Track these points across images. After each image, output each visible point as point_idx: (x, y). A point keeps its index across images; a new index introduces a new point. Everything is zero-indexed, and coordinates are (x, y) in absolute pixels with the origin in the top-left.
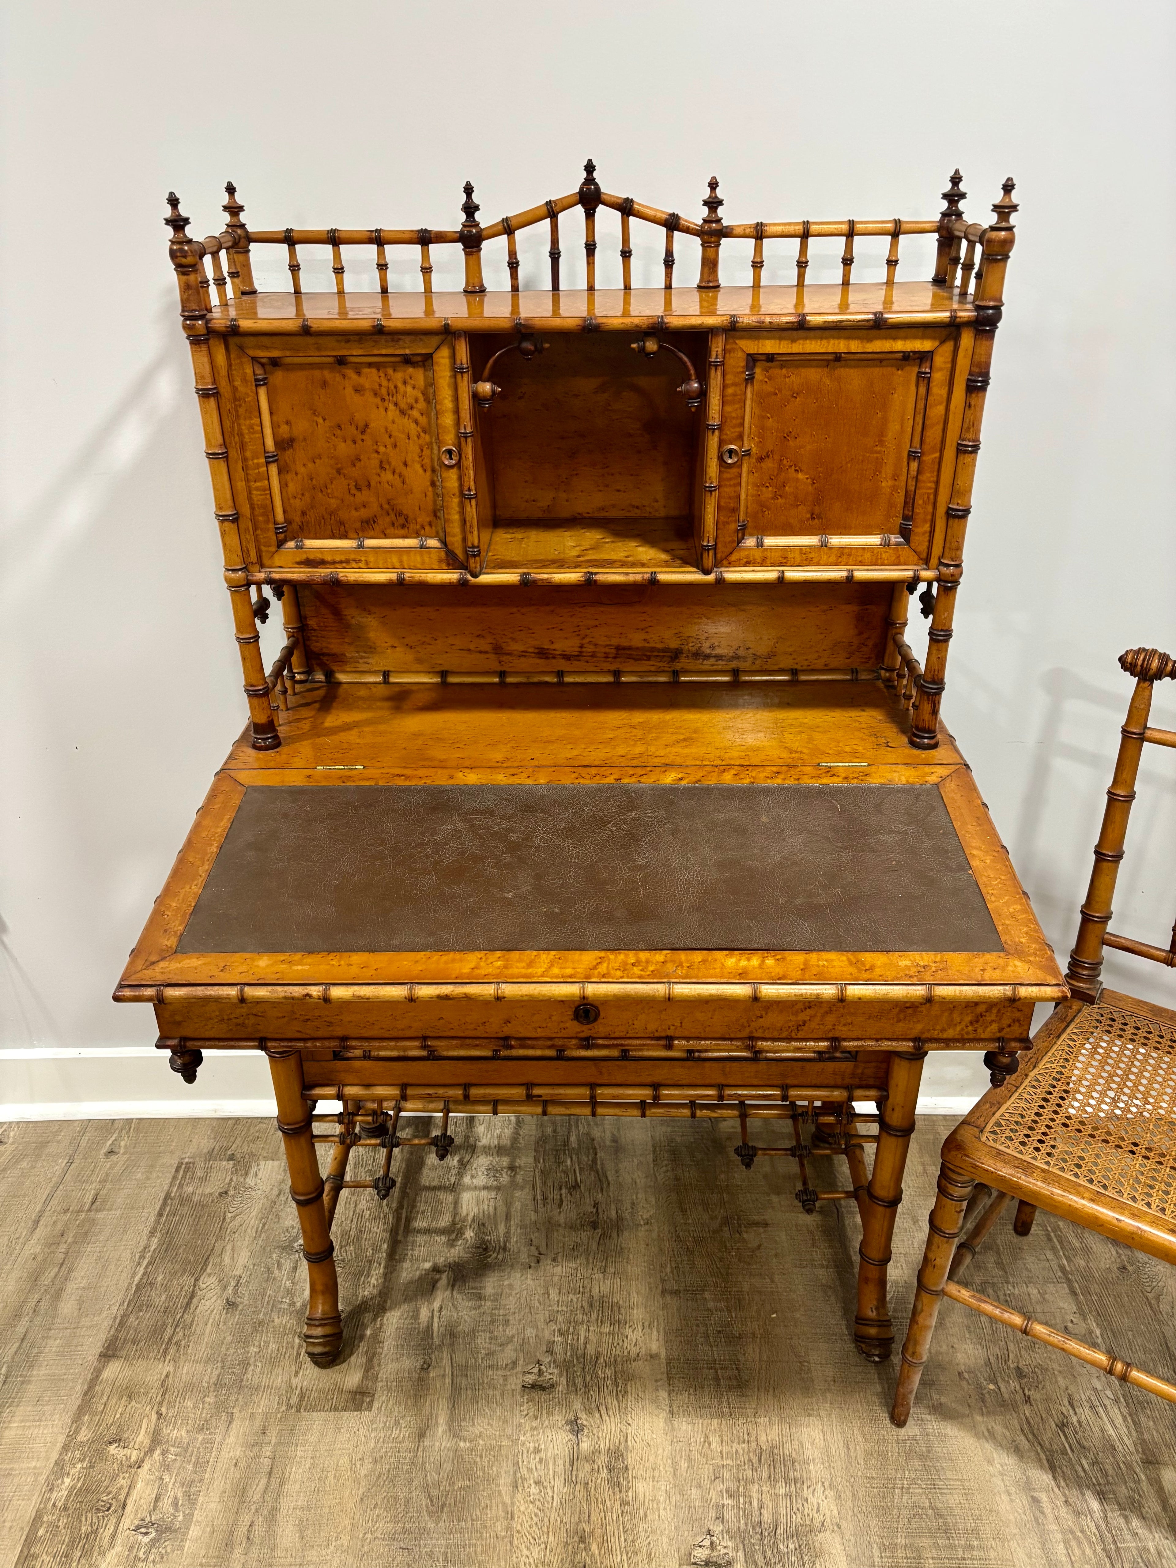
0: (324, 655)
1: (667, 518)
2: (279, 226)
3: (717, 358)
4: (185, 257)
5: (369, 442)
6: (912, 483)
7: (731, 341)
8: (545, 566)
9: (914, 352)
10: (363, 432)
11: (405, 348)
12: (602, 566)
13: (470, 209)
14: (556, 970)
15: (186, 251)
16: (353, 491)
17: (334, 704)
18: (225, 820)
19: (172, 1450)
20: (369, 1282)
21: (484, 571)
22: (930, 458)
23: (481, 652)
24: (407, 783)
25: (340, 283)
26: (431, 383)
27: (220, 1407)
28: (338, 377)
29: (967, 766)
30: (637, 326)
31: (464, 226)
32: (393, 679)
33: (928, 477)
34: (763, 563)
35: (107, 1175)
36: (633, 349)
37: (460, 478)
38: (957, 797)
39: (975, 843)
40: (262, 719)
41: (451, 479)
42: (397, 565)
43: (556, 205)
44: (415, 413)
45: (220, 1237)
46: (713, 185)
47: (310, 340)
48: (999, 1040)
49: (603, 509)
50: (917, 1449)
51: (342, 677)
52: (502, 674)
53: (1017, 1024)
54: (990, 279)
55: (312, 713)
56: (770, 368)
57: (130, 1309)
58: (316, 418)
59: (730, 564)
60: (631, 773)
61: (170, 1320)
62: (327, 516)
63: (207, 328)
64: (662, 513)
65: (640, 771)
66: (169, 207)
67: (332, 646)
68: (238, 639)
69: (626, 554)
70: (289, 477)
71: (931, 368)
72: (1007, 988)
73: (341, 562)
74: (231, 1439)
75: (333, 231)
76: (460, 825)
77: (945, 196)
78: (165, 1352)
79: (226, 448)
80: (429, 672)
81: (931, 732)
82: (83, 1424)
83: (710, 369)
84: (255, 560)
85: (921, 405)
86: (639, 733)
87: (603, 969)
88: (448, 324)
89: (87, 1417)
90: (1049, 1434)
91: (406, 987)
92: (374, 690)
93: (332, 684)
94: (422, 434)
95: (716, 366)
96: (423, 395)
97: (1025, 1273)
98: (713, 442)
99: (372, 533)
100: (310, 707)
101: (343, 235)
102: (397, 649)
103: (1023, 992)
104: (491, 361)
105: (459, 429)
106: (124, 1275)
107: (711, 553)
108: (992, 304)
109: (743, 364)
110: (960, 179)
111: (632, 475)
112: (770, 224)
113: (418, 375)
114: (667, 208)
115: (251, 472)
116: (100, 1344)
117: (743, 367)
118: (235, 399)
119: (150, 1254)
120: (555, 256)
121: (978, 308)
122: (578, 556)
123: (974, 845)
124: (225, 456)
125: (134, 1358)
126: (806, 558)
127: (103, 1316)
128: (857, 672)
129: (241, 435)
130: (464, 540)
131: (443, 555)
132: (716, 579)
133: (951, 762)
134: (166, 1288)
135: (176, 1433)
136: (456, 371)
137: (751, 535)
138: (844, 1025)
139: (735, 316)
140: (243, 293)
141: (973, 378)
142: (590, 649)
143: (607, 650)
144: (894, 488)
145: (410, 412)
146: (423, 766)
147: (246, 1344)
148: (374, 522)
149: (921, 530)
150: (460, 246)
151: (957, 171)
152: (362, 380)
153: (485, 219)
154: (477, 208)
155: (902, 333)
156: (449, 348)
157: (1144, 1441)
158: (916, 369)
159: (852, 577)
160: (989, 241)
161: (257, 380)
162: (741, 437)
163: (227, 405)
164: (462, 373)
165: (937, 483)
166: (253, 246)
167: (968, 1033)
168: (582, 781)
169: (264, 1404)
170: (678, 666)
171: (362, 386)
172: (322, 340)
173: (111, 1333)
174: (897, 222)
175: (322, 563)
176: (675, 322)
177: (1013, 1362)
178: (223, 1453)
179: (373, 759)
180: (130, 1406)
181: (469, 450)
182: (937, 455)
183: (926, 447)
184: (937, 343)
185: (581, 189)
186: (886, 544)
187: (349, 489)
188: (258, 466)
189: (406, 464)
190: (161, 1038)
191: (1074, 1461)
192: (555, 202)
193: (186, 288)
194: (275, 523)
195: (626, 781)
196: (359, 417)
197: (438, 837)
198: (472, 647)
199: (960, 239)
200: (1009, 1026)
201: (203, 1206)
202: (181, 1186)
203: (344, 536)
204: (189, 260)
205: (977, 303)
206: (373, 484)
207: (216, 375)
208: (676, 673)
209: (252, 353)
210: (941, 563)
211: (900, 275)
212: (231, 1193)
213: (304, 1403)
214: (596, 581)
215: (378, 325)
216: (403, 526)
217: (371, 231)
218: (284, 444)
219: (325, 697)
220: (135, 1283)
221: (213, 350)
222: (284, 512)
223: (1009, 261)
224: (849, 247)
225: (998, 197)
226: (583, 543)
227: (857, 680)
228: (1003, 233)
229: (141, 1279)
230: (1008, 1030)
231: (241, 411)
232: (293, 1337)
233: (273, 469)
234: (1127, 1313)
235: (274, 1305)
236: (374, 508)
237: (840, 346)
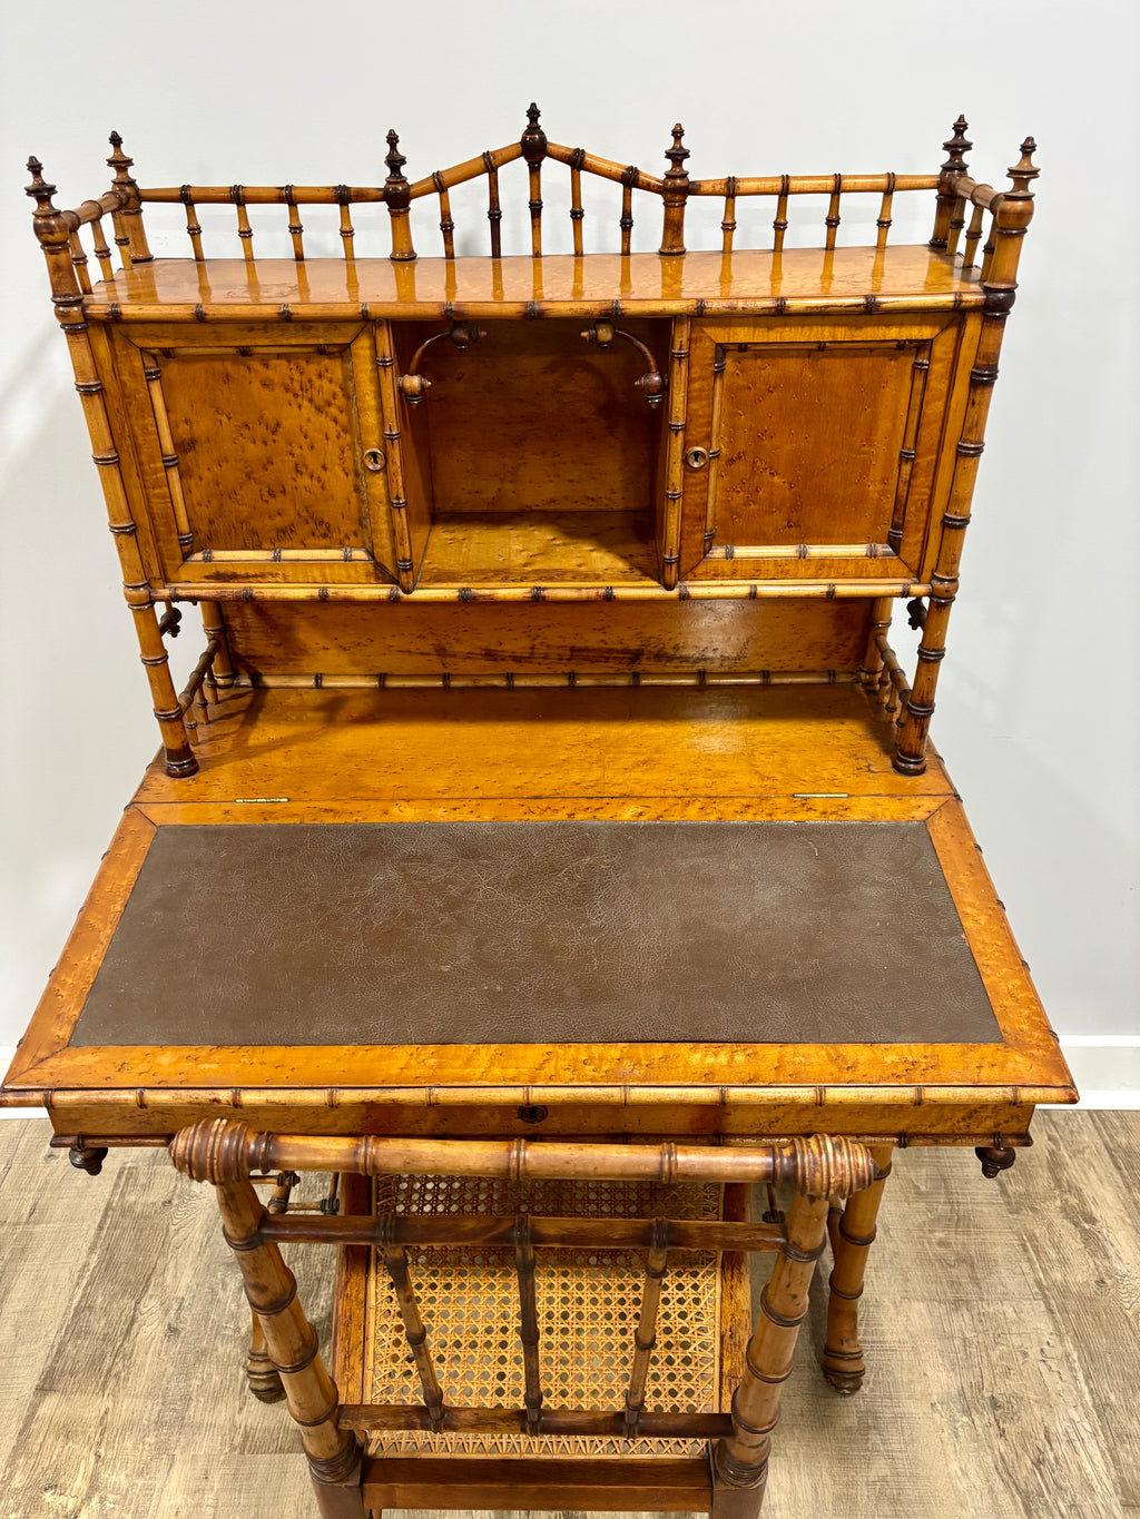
0: (250, 657)
1: (625, 511)
2: (174, 183)
3: (681, 348)
4: (52, 233)
5: (281, 444)
6: (903, 489)
7: (697, 328)
8: (486, 579)
9: (911, 341)
10: (274, 433)
11: (318, 337)
12: (551, 579)
13: (395, 162)
14: (497, 1071)
15: (53, 226)
16: (266, 497)
17: (261, 716)
18: (132, 870)
19: (111, 1497)
20: (318, 1304)
21: (419, 585)
22: (925, 461)
23: (422, 654)
24: (337, 821)
25: (248, 248)
26: (349, 377)
27: (161, 1449)
28: (243, 370)
29: (957, 796)
30: (587, 313)
31: (389, 182)
32: (326, 684)
33: (922, 482)
34: (733, 575)
35: (46, 1183)
36: (584, 338)
37: (387, 484)
38: (947, 838)
39: (969, 898)
40: (176, 745)
41: (377, 485)
42: (319, 579)
43: (494, 158)
44: (333, 411)
45: (162, 1254)
46: (678, 134)
47: (207, 328)
48: (994, 1135)
49: (554, 502)
50: (888, 1492)
51: (270, 681)
52: (446, 677)
53: (1015, 1120)
54: (1002, 257)
55: (234, 728)
56: (743, 358)
57: (68, 1336)
58: (219, 417)
59: (696, 578)
60: (586, 806)
61: (110, 1349)
62: (238, 525)
63: (85, 315)
64: (620, 505)
65: (596, 804)
66: (30, 174)
67: (257, 648)
68: (144, 661)
69: (579, 561)
70: (192, 482)
71: (929, 359)
72: (1007, 1089)
73: (256, 576)
74: (172, 1485)
75: (237, 188)
76: (394, 876)
77: (947, 147)
78: (104, 1385)
79: (117, 452)
80: (366, 675)
81: (917, 756)
82: (17, 1469)
83: (673, 362)
84: (158, 576)
85: (916, 400)
86: (595, 753)
87: (549, 1069)
88: (367, 311)
89: (22, 1460)
90: (1025, 1473)
91: (326, 1092)
92: (305, 696)
93: (259, 689)
94: (342, 434)
95: (680, 359)
96: (342, 389)
97: (1000, 1289)
98: (677, 444)
99: (289, 544)
100: (233, 719)
101: (248, 193)
102: (331, 652)
103: (1025, 1094)
104: (419, 352)
105: (384, 430)
106: (62, 1296)
107: (674, 567)
108: (1003, 286)
109: (711, 354)
110: (965, 127)
111: (586, 464)
112: (744, 179)
113: (335, 368)
114: (623, 159)
115: (148, 478)
116: (36, 1376)
117: (711, 359)
118: (124, 396)
119: (89, 1273)
120: (495, 217)
121: (987, 290)
122: (525, 565)
123: (966, 900)
124: (117, 462)
125: (71, 1393)
126: (781, 570)
127: (40, 1344)
128: (834, 675)
129: (133, 436)
130: (394, 551)
131: (371, 569)
132: (680, 595)
133: (940, 792)
134: (106, 1312)
135: (116, 1477)
136: (379, 365)
137: (720, 545)
138: (823, 1121)
139: (702, 300)
140: (135, 261)
141: (979, 372)
142: (543, 650)
143: (561, 651)
144: (883, 493)
145: (327, 409)
146: (355, 798)
147: (188, 1377)
148: (292, 531)
149: (912, 540)
150: (384, 205)
151: (962, 118)
152: (270, 373)
153: (413, 174)
154: (403, 161)
155: (898, 318)
156: (369, 337)
157: (1124, 1480)
158: (912, 359)
159: (834, 592)
160: (1004, 213)
161: (147, 374)
162: (708, 437)
163: (115, 404)
164: (385, 367)
165: (933, 488)
166: (144, 206)
167: (960, 1128)
168: (532, 817)
169: (206, 1445)
170: (638, 668)
171: (271, 380)
172: (220, 328)
173: (49, 1363)
174: (891, 177)
175: (233, 577)
176: (632, 308)
177: (988, 1392)
178: (163, 1501)
179: (299, 788)
180: (67, 1447)
181: (396, 454)
182: (934, 457)
183: (921, 449)
184: (937, 330)
185: (524, 139)
186: (872, 555)
187: (262, 496)
188: (156, 471)
189: (325, 468)
190: (56, 1136)
191: (1050, 1504)
192: (493, 153)
193: (55, 269)
194: (179, 534)
195: (579, 816)
196: (270, 415)
197: (369, 892)
198: (412, 648)
199: (964, 199)
200: (1007, 1122)
201: (146, 1217)
202: (123, 1195)
203: (259, 547)
204: (58, 237)
205: (986, 284)
206: (288, 489)
207: (99, 369)
208: (636, 676)
209: (138, 342)
210: (934, 577)
211: (892, 238)
212: (175, 1202)
213: (248, 1444)
214: (544, 597)
215: (284, 312)
216: (324, 536)
217: (281, 188)
218: (185, 446)
219: (251, 705)
220: (74, 1306)
221: (94, 340)
222: (189, 521)
223: (1026, 235)
224: (835, 205)
225: (1015, 160)
226: (532, 546)
227: (834, 683)
228: (1020, 203)
229: (80, 1302)
230: (1005, 1125)
231: (132, 409)
232: (238, 1368)
233: (174, 474)
234: (1105, 1333)
235: (218, 1331)
236: (291, 516)
237: (824, 334)
